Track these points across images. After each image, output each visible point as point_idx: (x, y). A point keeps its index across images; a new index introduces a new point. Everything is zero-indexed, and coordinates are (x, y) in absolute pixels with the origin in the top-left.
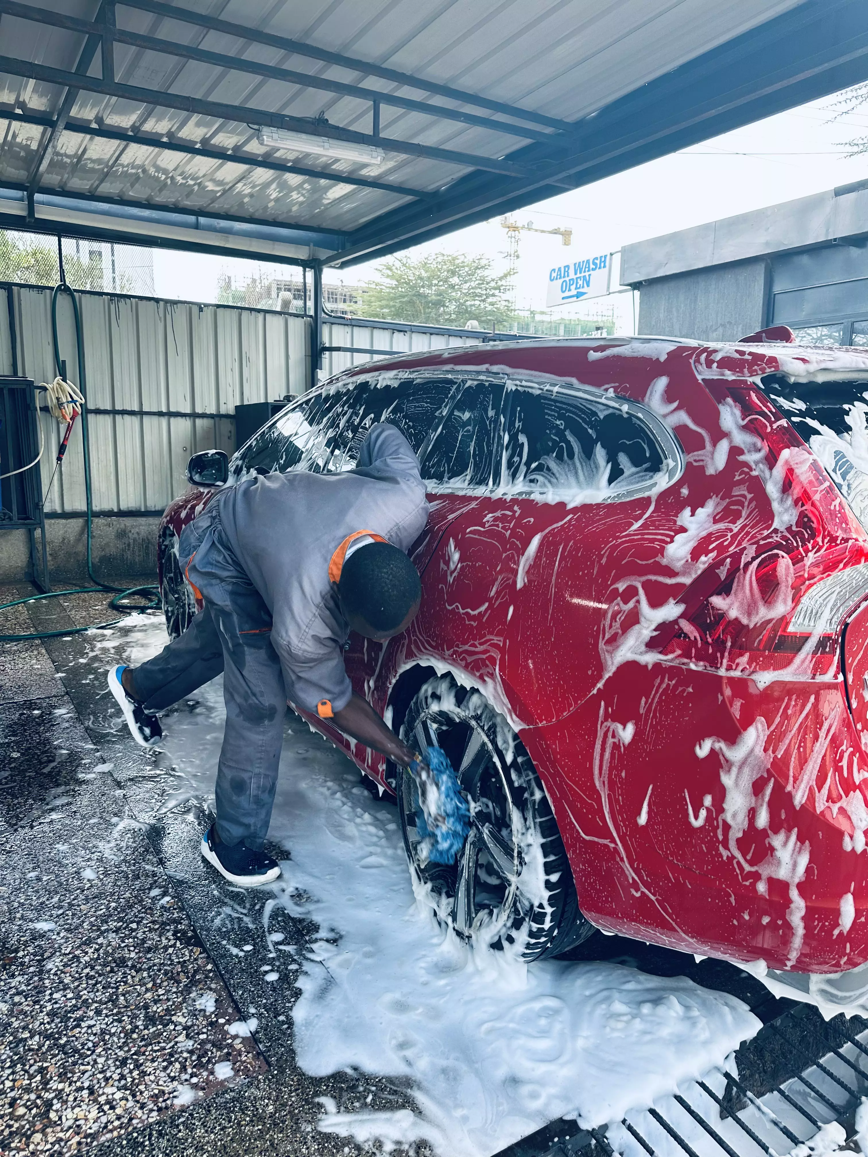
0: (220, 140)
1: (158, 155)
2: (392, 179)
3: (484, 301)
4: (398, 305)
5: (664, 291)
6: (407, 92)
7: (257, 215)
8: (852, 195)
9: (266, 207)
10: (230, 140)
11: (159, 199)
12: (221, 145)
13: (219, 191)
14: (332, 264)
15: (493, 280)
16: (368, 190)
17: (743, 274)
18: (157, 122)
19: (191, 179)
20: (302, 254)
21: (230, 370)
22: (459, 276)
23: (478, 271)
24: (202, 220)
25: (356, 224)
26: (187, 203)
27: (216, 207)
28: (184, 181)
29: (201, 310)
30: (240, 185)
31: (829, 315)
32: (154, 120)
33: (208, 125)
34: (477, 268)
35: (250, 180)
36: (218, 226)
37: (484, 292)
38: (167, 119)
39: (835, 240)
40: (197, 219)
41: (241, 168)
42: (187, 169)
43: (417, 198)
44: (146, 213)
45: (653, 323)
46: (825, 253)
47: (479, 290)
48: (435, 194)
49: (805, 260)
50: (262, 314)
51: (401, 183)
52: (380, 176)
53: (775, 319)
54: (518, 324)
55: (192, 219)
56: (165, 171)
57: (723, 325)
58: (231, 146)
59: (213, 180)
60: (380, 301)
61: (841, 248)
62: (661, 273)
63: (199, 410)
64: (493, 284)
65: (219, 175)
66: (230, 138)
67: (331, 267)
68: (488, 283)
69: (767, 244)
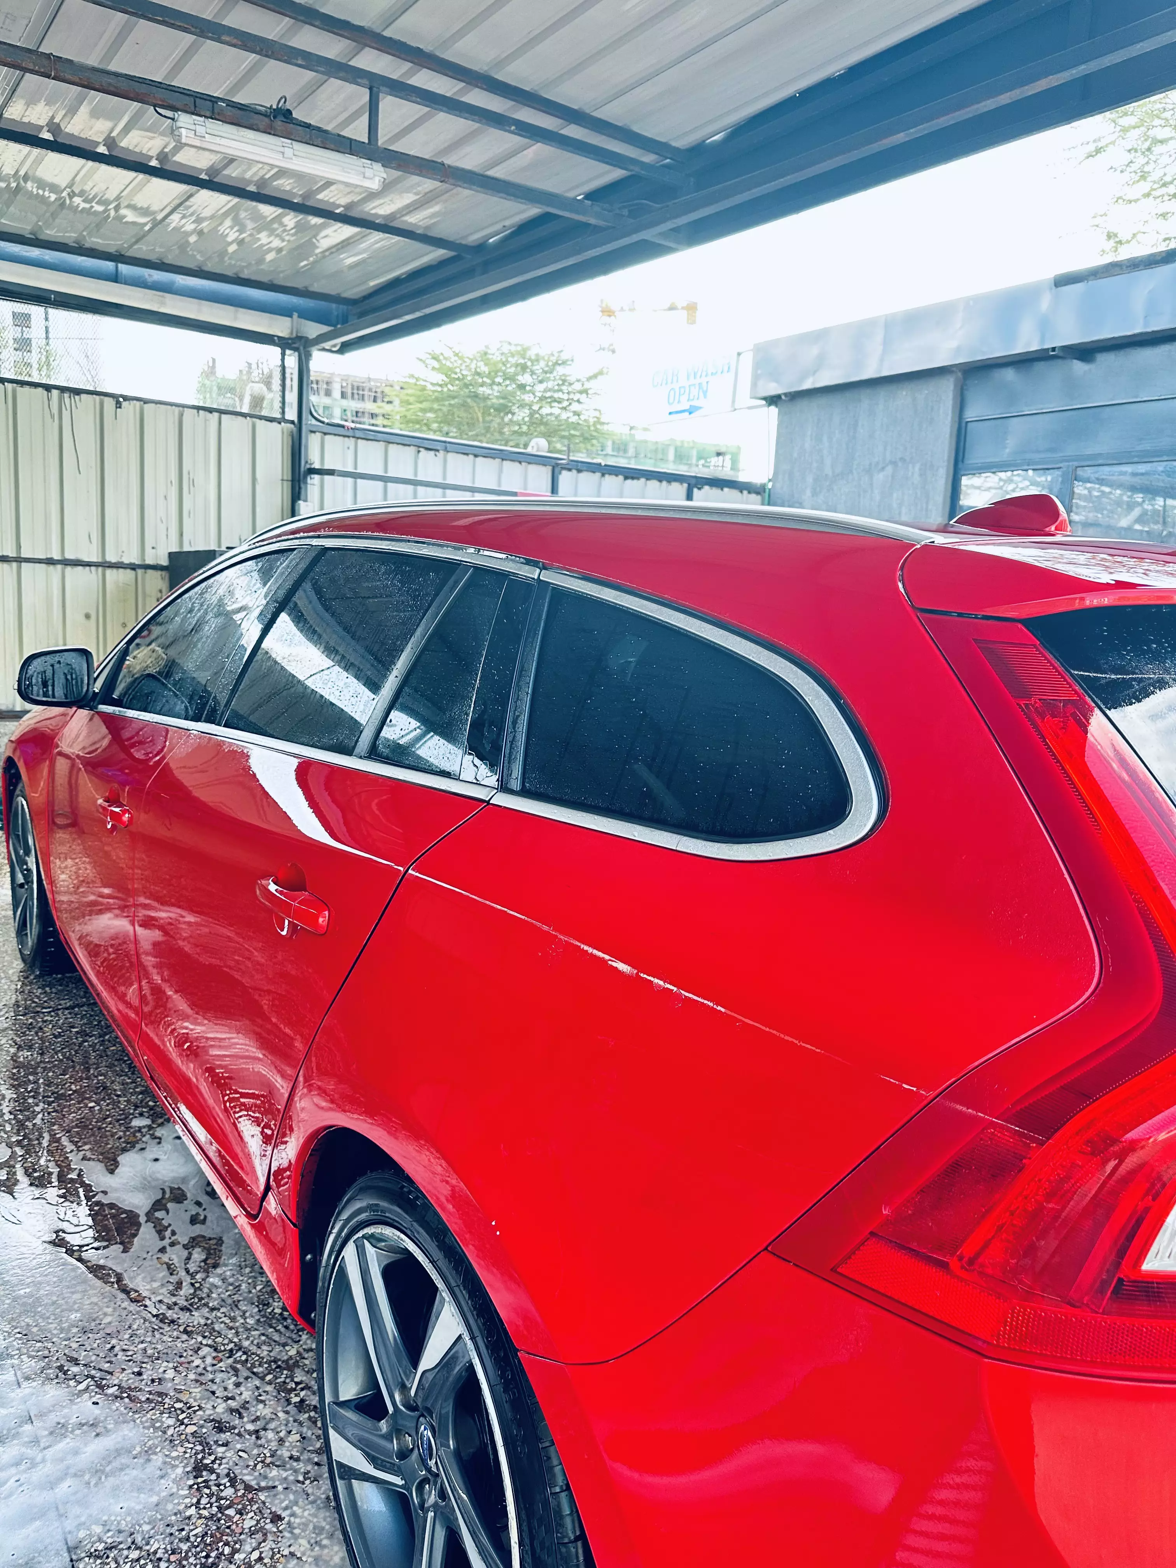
0: (135, 142)
1: (38, 162)
2: (414, 220)
3: (565, 408)
4: (445, 409)
5: (811, 410)
6: (426, 80)
7: (209, 267)
8: (1079, 287)
9: (223, 253)
10: (150, 144)
11: (50, 233)
12: (137, 150)
13: (145, 224)
14: (327, 345)
15: (578, 381)
16: (377, 236)
17: (923, 392)
18: (28, 105)
19: (98, 203)
20: (281, 327)
21: (162, 498)
22: (533, 373)
23: (558, 368)
24: (123, 268)
25: (363, 287)
26: (95, 241)
27: (141, 250)
28: (87, 206)
29: (119, 405)
30: (175, 217)
31: (1043, 456)
32: (22, 102)
33: (114, 116)
34: (556, 364)
35: (191, 210)
36: (150, 280)
37: (566, 397)
38: (43, 103)
39: (1054, 349)
40: (117, 267)
41: (177, 189)
42: (90, 184)
43: (452, 254)
44: (35, 253)
45: (795, 455)
46: (1040, 366)
47: (560, 395)
48: (480, 248)
49: (1009, 374)
50: (216, 415)
51: (427, 228)
52: (393, 216)
53: (966, 456)
54: (614, 443)
55: (109, 266)
56: (54, 188)
57: (894, 463)
58: (153, 153)
59: (132, 207)
60: (421, 402)
61: (1060, 361)
62: (807, 385)
63: (112, 557)
64: (577, 386)
65: (140, 200)
66: (151, 138)
67: (324, 349)
68: (570, 384)
69: (958, 349)
